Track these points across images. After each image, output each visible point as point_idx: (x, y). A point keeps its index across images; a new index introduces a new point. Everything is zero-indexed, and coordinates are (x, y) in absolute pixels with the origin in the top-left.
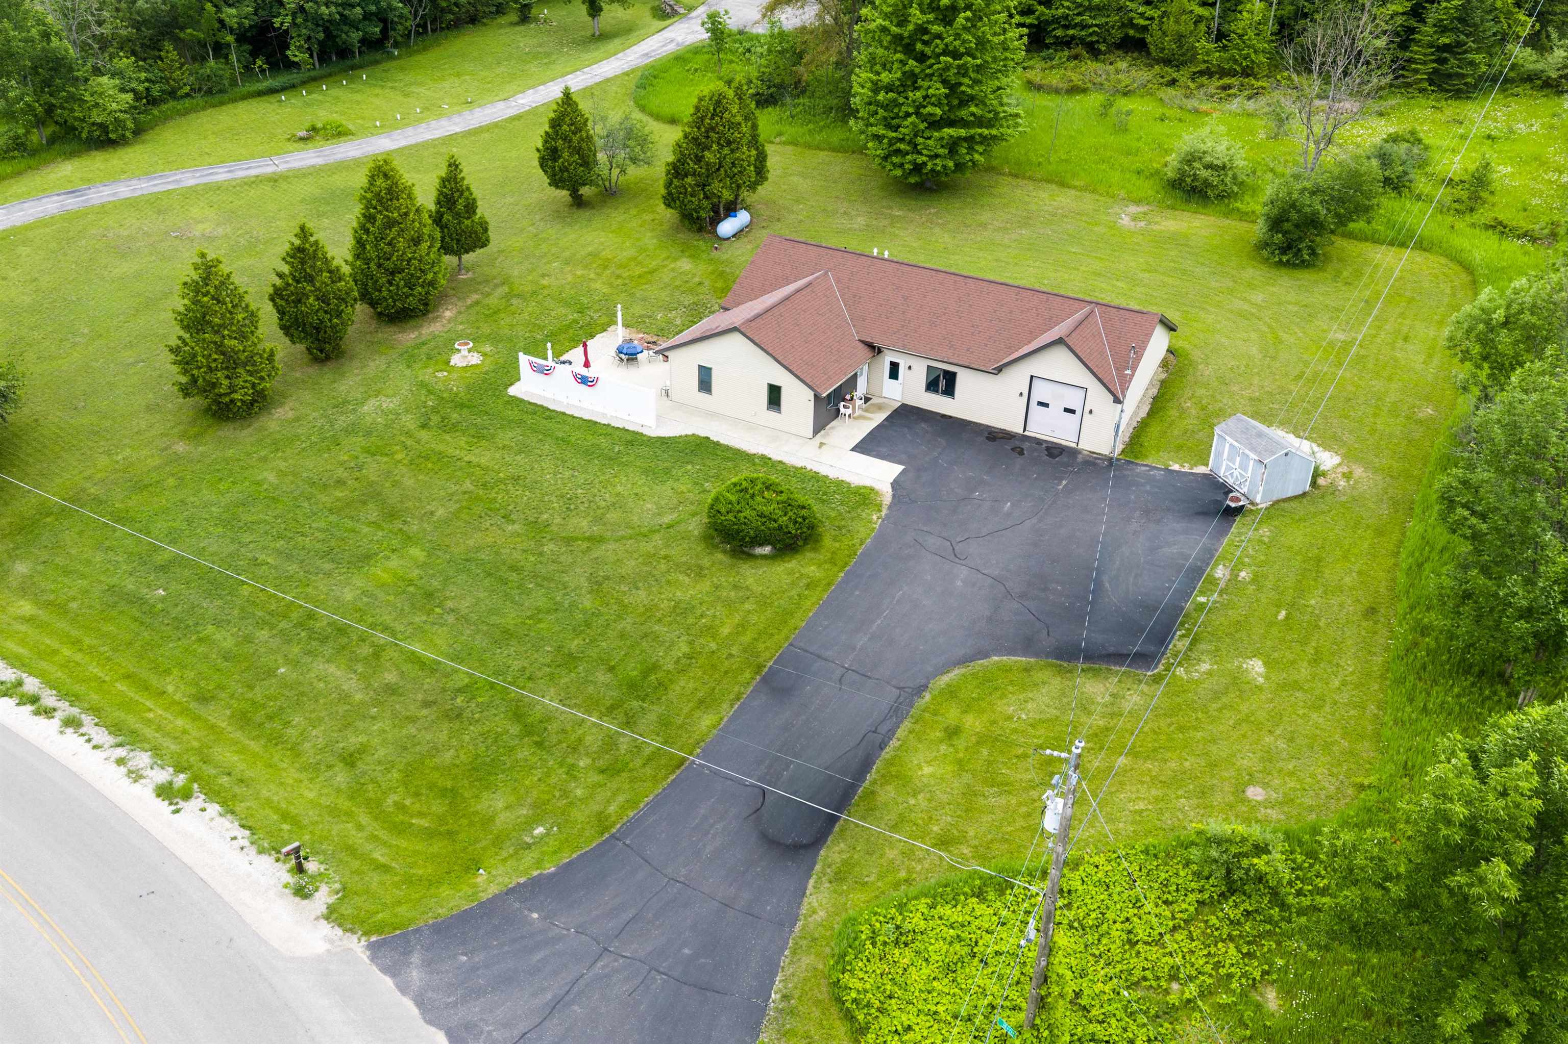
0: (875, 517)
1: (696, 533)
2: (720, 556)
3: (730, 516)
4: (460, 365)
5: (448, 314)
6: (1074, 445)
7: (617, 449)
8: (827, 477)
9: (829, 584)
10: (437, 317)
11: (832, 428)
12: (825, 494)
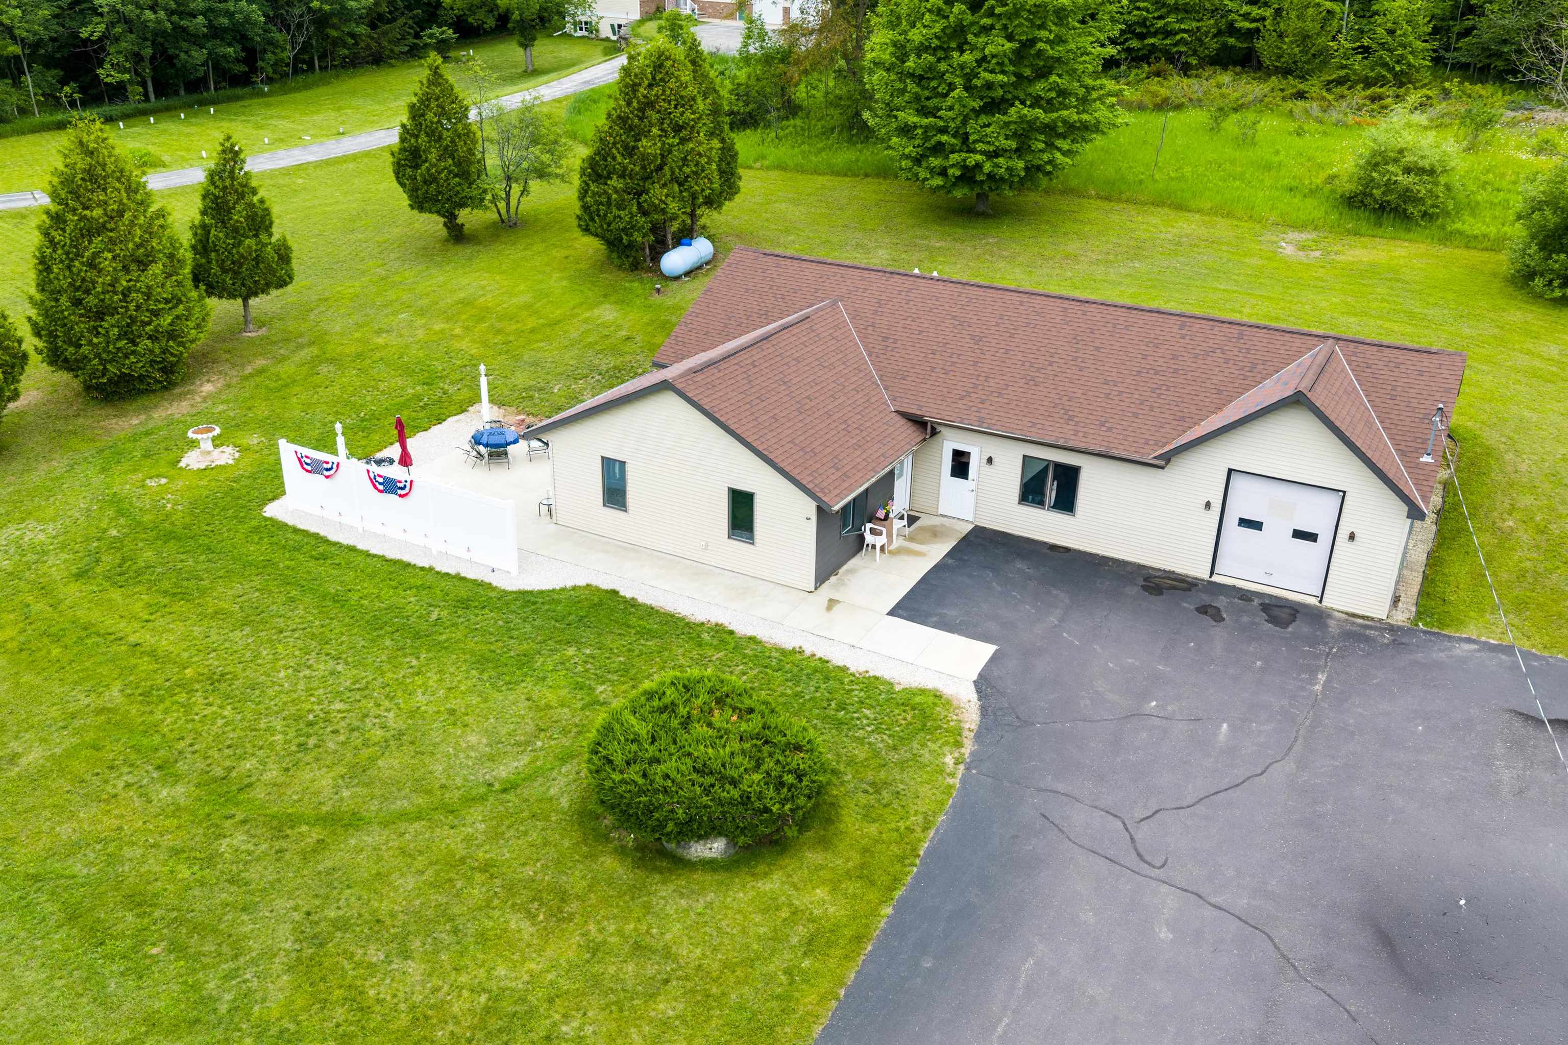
0: (949, 760)
1: (565, 802)
2: (610, 863)
3: (633, 773)
4: (195, 466)
5: (208, 388)
6: (1314, 601)
7: (434, 616)
8: (844, 669)
9: (858, 939)
10: (189, 392)
11: (850, 571)
12: (842, 707)
